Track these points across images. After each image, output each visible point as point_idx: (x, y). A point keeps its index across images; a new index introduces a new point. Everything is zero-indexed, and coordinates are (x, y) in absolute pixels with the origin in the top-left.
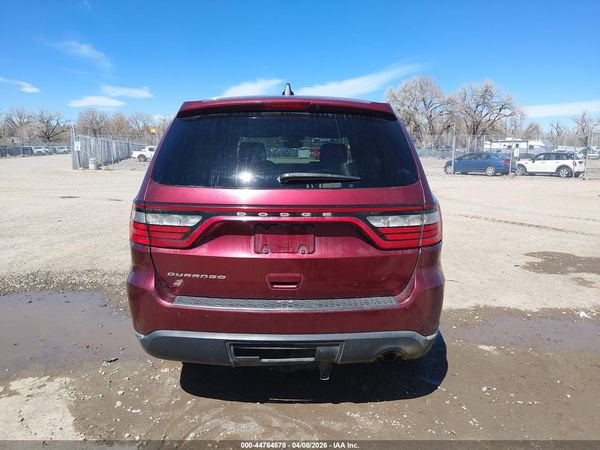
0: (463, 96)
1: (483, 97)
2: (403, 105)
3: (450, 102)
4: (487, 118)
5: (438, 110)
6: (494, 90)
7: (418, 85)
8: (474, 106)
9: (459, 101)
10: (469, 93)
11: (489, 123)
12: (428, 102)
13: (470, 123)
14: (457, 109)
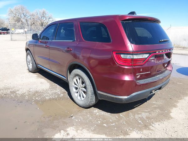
0: (37, 13)
1: (43, 14)
2: (16, 15)
3: (33, 15)
4: (45, 21)
5: (29, 17)
6: (46, 12)
7: (21, 8)
8: (40, 17)
9: (36, 15)
10: (38, 13)
11: (46, 23)
12: (25, 15)
13: (40, 23)
14: (35, 17)
